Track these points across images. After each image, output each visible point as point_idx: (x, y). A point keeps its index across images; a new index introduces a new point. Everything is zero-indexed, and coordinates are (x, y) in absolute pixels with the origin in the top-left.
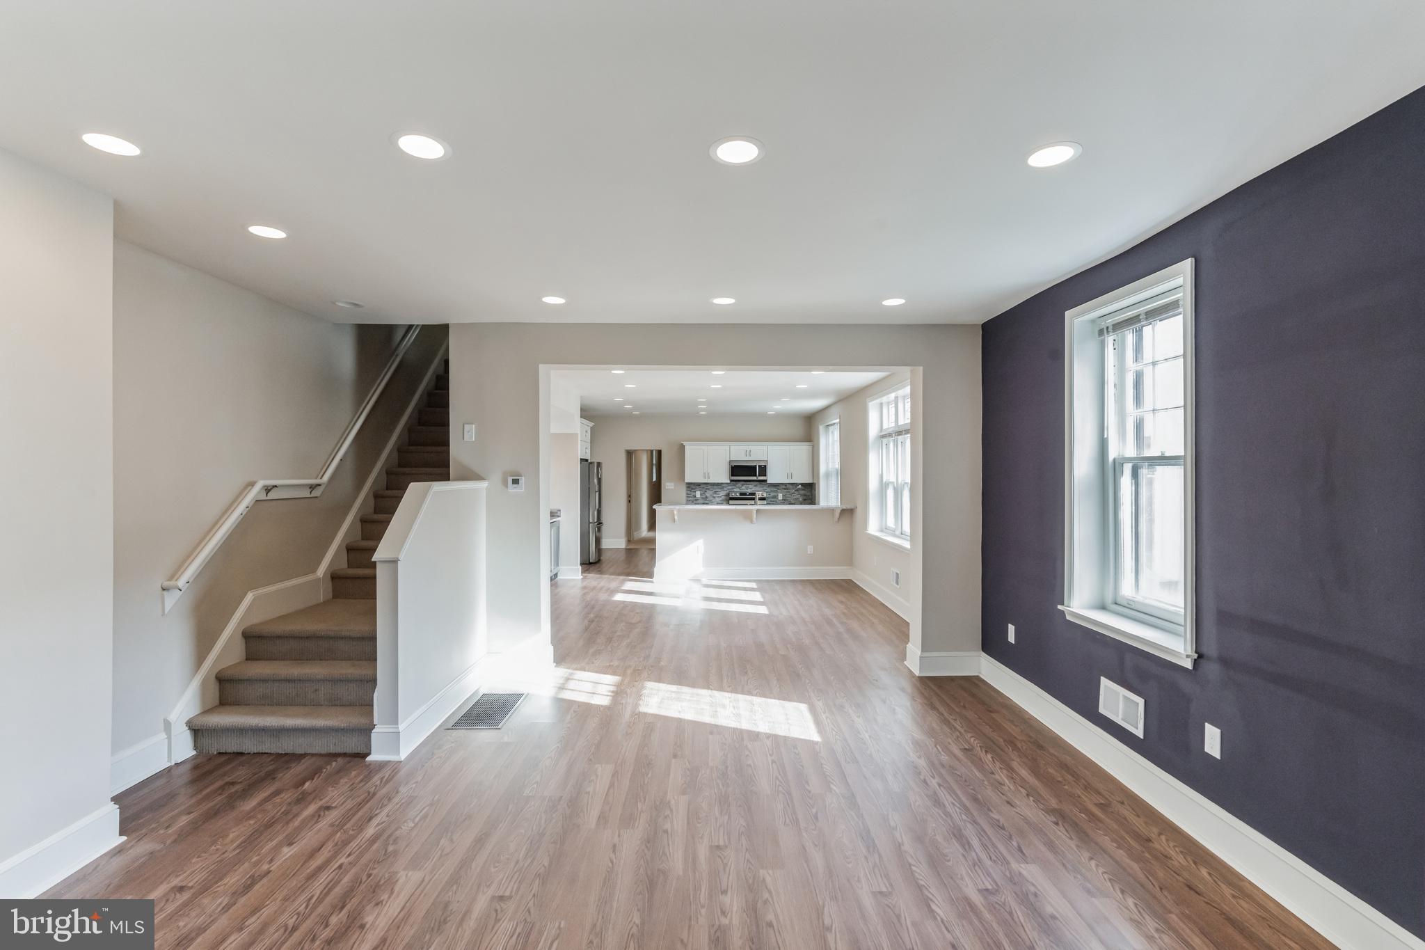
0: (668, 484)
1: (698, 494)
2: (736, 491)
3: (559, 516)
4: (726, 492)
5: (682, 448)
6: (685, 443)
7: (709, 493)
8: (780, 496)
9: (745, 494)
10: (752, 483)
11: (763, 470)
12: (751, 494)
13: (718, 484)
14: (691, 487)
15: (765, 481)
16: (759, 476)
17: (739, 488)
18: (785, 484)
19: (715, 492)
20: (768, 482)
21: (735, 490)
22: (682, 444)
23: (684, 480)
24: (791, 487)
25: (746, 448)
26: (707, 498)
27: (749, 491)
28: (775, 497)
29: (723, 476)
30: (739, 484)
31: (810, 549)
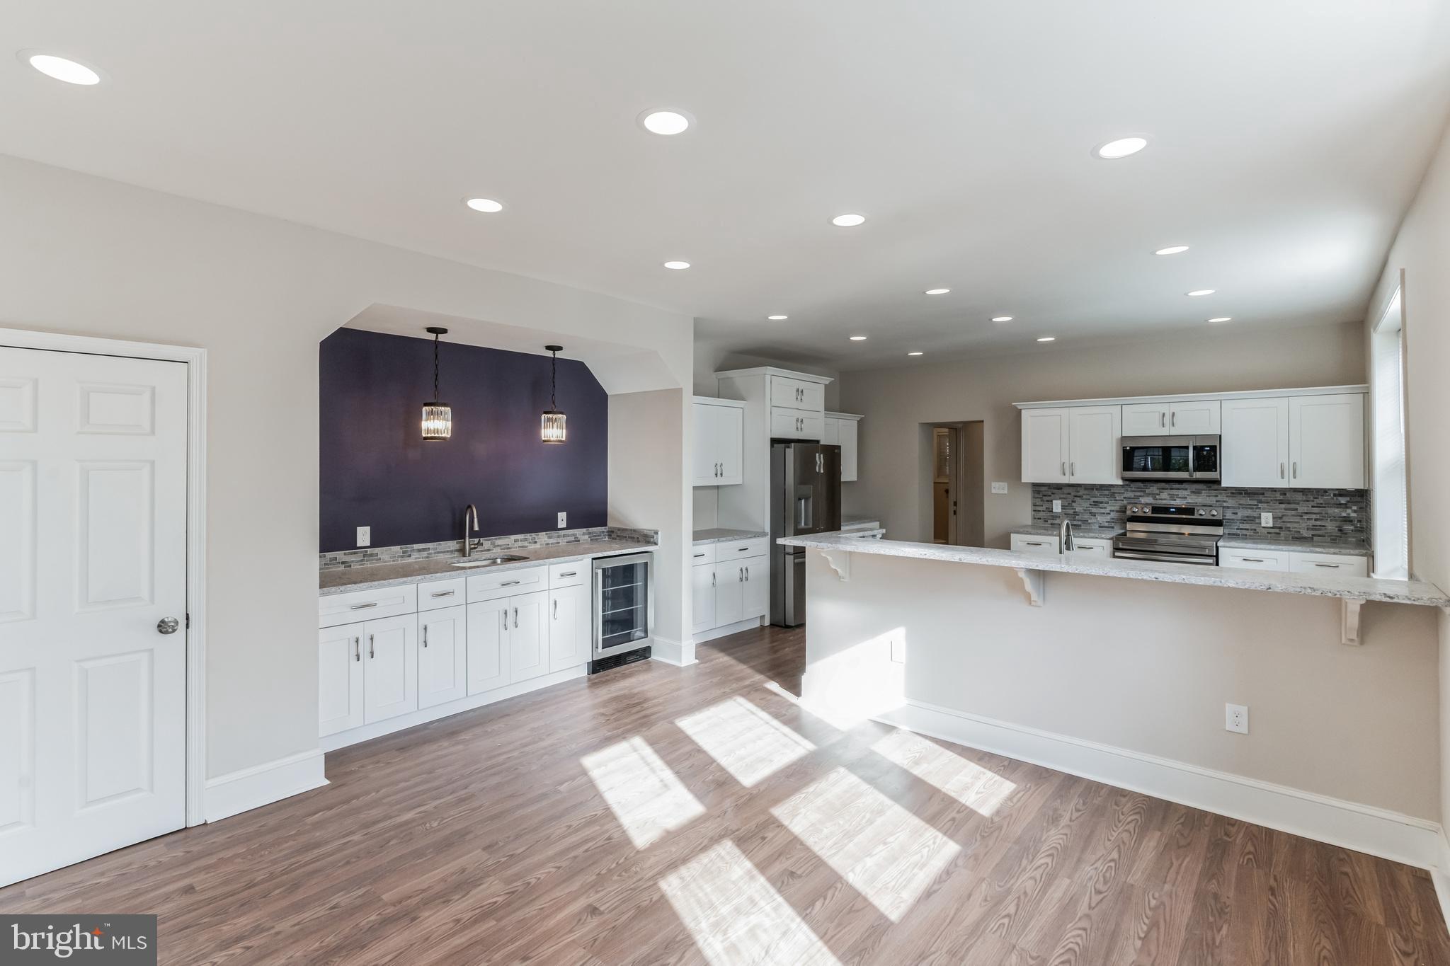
0: (993, 484)
1: (1057, 506)
2: (1145, 502)
3: (656, 544)
4: (1119, 503)
5: (1018, 413)
6: (1019, 405)
7: (1080, 506)
8: (1267, 519)
9: (1166, 510)
10: (1184, 486)
11: (1208, 456)
12: (1180, 510)
13: (1102, 487)
14: (1043, 492)
15: (1218, 482)
16: (1196, 469)
17: (1154, 496)
18: (1283, 491)
19: (1096, 504)
20: (1224, 484)
21: (1143, 500)
22: (1015, 407)
23: (1020, 478)
24: (1299, 497)
25: (1166, 409)
26: (1076, 514)
27: (1179, 503)
28: (1255, 519)
29: (1107, 472)
30: (1154, 489)
31: (1235, 716)
